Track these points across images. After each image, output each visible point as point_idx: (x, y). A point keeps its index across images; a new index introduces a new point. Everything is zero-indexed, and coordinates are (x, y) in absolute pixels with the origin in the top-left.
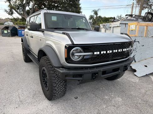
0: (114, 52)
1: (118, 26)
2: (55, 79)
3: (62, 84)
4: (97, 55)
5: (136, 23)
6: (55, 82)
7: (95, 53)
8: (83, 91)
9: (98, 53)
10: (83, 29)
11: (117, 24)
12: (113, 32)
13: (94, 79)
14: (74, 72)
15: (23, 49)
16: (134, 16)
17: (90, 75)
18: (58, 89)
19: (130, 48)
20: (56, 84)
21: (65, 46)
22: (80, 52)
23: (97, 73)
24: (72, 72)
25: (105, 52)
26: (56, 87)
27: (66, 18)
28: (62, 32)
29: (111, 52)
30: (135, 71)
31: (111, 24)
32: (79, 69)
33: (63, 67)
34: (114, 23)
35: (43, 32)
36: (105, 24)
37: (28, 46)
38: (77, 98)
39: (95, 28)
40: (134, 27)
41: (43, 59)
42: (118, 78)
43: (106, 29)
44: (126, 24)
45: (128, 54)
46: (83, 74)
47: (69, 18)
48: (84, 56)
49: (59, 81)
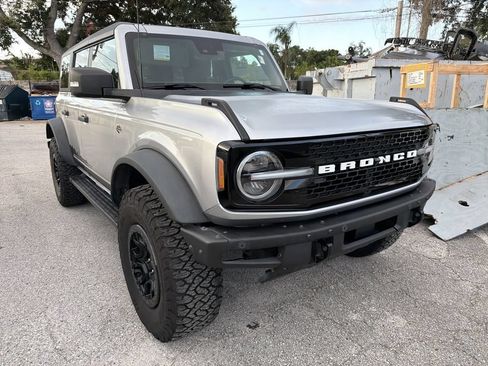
0: (381, 162)
1: (367, 77)
2: (182, 269)
3: (206, 283)
4: (328, 176)
5: (424, 63)
6: (183, 280)
7: (322, 170)
8: (273, 300)
9: (332, 168)
10: (261, 88)
11: (364, 68)
12: (350, 94)
13: (319, 260)
14: (251, 241)
15: (53, 162)
16: (412, 42)
17: (307, 248)
18: (195, 301)
20: (186, 286)
21: (218, 150)
22: (272, 168)
23: (330, 240)
24: (244, 240)
25: (352, 165)
26: (185, 294)
27: (202, 53)
28: (199, 98)
29: (371, 162)
30: (431, 220)
31: (342, 71)
32: (263, 227)
33: (210, 223)
34: (352, 65)
35: (125, 98)
36: (322, 70)
37: (73, 151)
38: (257, 325)
39: (299, 83)
40: (423, 76)
41: (132, 199)
42: (384, 248)
44: (391, 69)
46: (283, 247)
47: (213, 52)
48: (285, 180)
49: (196, 272)
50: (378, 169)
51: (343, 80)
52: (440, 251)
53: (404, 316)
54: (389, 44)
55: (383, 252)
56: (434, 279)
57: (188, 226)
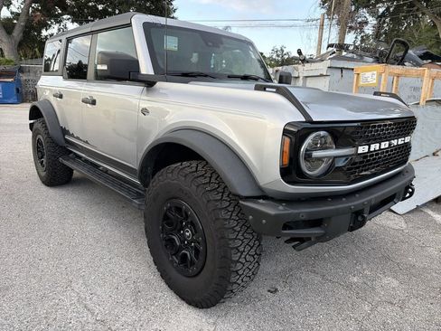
0: (392, 145)
1: (322, 75)
2: (236, 239)
3: (253, 252)
4: (364, 156)
5: (377, 66)
6: (237, 248)
7: (360, 150)
9: (366, 149)
11: (320, 67)
14: (310, 212)
15: (36, 143)
16: (351, 48)
18: (244, 268)
20: (239, 254)
21: (285, 131)
23: (361, 212)
24: (304, 211)
25: (377, 147)
26: (238, 261)
27: (207, 45)
28: (252, 84)
29: (387, 145)
31: (297, 69)
37: (65, 132)
38: (276, 290)
39: (281, 76)
40: (375, 77)
44: (342, 69)
49: (246, 241)
51: (298, 77)
52: (399, 223)
54: (330, 49)
57: (247, 198)
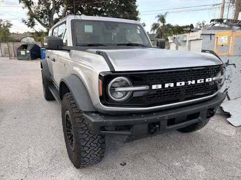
0: (189, 84)
1: (198, 39)
2: (84, 134)
3: (96, 141)
4: (158, 90)
5: (228, 32)
6: (84, 139)
7: (154, 87)
9: (160, 86)
10: (137, 45)
11: (197, 35)
12: (189, 49)
13: (152, 133)
14: (115, 122)
16: (225, 21)
17: (146, 127)
18: (90, 150)
19: (219, 76)
20: (86, 142)
25: (172, 85)
26: (85, 146)
27: (107, 28)
28: (95, 50)
29: (183, 83)
30: (228, 115)
31: (186, 36)
32: (126, 115)
34: (190, 33)
35: (69, 51)
36: (175, 36)
38: (125, 164)
39: (158, 43)
40: (226, 39)
41: (66, 98)
42: (198, 129)
43: (178, 45)
44: (211, 35)
45: (215, 87)
47: (113, 28)
48: (133, 91)
49: (91, 136)
50: (187, 87)
51: (186, 41)
53: (204, 166)
54: (212, 22)
55: (199, 131)
56: (225, 147)
